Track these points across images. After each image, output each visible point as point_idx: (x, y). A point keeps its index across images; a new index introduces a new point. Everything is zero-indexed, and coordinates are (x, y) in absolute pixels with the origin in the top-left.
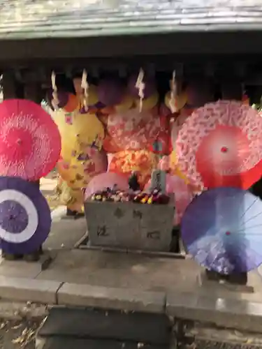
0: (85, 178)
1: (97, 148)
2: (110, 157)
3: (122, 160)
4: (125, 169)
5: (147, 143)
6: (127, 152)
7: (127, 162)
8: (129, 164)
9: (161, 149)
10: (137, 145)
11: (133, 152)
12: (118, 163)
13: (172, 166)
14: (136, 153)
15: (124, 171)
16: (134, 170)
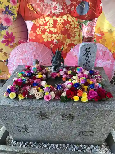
0: (4, 51)
1: (13, 14)
2: (29, 24)
3: (42, 28)
4: (46, 37)
5: (71, 5)
6: (47, 19)
7: (48, 30)
8: (51, 32)
9: (86, 13)
10: (59, 9)
11: (55, 18)
12: (39, 31)
13: (95, 32)
14: (58, 19)
15: (45, 40)
16: (56, 38)
